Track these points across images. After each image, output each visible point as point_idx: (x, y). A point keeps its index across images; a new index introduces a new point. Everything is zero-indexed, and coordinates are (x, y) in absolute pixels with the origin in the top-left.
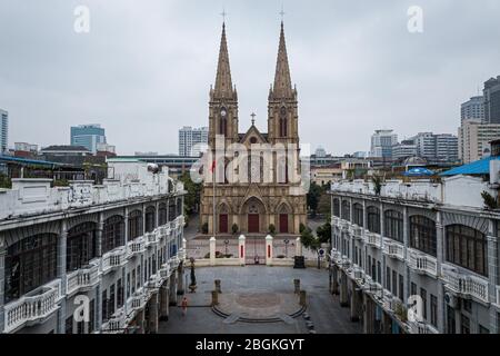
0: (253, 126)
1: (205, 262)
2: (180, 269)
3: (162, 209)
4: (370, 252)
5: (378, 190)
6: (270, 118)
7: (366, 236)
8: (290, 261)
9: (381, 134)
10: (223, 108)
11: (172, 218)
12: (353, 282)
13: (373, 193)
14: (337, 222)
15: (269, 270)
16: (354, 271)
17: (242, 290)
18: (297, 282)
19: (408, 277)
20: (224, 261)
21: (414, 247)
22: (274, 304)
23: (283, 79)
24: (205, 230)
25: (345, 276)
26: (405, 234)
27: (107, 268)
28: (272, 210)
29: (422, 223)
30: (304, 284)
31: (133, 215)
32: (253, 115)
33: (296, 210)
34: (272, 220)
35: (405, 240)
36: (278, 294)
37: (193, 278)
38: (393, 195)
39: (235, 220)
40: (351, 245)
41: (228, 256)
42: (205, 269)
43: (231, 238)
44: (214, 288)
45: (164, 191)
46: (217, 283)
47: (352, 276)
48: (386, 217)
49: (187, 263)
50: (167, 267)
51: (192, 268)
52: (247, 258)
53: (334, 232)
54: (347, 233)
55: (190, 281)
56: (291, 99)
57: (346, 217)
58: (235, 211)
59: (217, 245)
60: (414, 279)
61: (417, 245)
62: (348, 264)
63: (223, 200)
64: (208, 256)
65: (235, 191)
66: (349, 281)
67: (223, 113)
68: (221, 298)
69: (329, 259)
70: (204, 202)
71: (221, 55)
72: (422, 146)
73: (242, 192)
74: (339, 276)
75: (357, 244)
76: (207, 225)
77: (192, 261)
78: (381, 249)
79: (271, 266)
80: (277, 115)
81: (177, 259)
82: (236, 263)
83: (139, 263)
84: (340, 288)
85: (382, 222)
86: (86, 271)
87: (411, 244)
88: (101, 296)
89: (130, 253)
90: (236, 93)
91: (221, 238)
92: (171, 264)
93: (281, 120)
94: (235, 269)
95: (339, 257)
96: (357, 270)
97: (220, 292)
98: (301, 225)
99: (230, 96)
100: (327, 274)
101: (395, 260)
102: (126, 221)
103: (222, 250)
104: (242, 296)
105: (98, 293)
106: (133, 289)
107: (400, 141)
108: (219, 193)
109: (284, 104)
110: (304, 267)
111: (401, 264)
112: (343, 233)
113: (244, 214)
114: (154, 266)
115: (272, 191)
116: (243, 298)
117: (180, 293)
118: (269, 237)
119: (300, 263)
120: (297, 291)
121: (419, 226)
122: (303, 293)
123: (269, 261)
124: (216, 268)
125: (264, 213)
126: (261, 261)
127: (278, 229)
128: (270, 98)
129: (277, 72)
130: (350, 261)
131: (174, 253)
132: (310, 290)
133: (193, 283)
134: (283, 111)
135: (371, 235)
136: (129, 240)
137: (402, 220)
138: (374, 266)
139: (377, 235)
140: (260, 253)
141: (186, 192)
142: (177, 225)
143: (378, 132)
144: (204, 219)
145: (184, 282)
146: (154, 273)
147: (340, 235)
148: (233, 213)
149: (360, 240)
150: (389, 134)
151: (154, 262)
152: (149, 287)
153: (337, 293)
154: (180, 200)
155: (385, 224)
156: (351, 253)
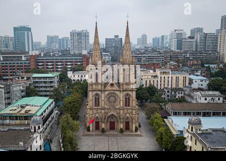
9: (177, 32)
23: (128, 53)
24: (88, 130)
28: (122, 121)
34: (121, 126)
39: (103, 126)
63: (97, 115)
65: (103, 111)
71: (95, 40)
72: (199, 40)
73: (106, 111)
76: (89, 127)
107: (187, 37)
108: (95, 111)
113: (108, 122)
125: (118, 122)
127: (124, 130)
143: (175, 30)
144: (88, 124)
148: (102, 122)
150: (182, 32)
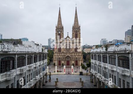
0: (68, 36)
1: (54, 73)
2: (46, 75)
3: (40, 57)
4: (104, 69)
5: (107, 50)
6: (73, 34)
7: (102, 64)
8: (79, 73)
10: (60, 31)
11: (43, 60)
12: (98, 78)
13: (105, 51)
14: (93, 61)
15: (72, 76)
16: (98, 75)
17: (64, 81)
18: (81, 79)
19: (118, 76)
20: (59, 73)
21: (120, 67)
22: (74, 85)
23: (76, 23)
24: (54, 65)
25: (95, 77)
26: (117, 62)
27: (18, 73)
28: (73, 59)
29: (123, 58)
30: (82, 80)
31: (29, 57)
32: (68, 33)
33: (80, 60)
34: (73, 62)
35: (117, 65)
36: (75, 82)
37: (50, 78)
38: (112, 51)
39: (63, 62)
40: (97, 68)
41: (61, 72)
42: (54, 75)
43: (62, 67)
44: (56, 80)
45: (41, 51)
46: (57, 79)
47: (98, 77)
48: (109, 58)
49: (48, 74)
50: (41, 74)
51: (50, 75)
52: (66, 72)
53: (92, 64)
54: (96, 64)
55: (49, 79)
56: (79, 28)
57: (95, 59)
58: (63, 59)
59: (57, 68)
60: (120, 77)
61: (121, 66)
62: (96, 73)
63: (60, 57)
64: (55, 72)
65: (63, 54)
66: (96, 78)
67: (60, 32)
68: (58, 83)
69: (90, 72)
70: (54, 57)
71: (59, 16)
73: (65, 54)
74: (93, 77)
75: (99, 67)
76: (55, 63)
77: (50, 73)
78: (107, 68)
79: (73, 74)
80: (75, 33)
81: (45, 72)
82: (63, 74)
83: (32, 72)
84: (94, 81)
85: (108, 59)
86: (9, 73)
87: (119, 66)
88: (16, 82)
89: (28, 69)
90: (63, 27)
91: (59, 67)
92: (43, 73)
93: (76, 34)
94: (63, 75)
95: (93, 71)
96: (99, 75)
97: (58, 82)
98: (81, 64)
99: (61, 28)
100: (90, 77)
101: (113, 71)
102: (26, 58)
103: (59, 70)
104: (64, 83)
105: (15, 81)
106: (29, 80)
108: (58, 54)
109: (76, 30)
110: (83, 75)
111: (115, 72)
112: (94, 64)
113: (65, 60)
114: (37, 73)
115: (73, 54)
116: (64, 84)
117: (46, 82)
118: (72, 66)
119: (81, 74)
120: (81, 82)
121: (122, 60)
122: (83, 82)
123: (72, 73)
124: (57, 75)
125: (71, 60)
126: (70, 73)
127: (75, 65)
128: (73, 28)
129: (75, 21)
130: (97, 73)
131: (44, 70)
132: (84, 81)
133: (50, 79)
134: (76, 32)
135: (104, 64)
136: (27, 65)
137: (116, 58)
138: (105, 74)
139: (106, 64)
140: (70, 71)
141: (48, 53)
142: (45, 62)
143: (102, 39)
144: (54, 62)
145: (47, 79)
146: (37, 75)
147: (93, 65)
148: (62, 60)
149: (100, 66)
150: (105, 40)
151: (37, 72)
152: (35, 80)
153: (93, 82)
154: (46, 55)
155: (109, 60)
156: (97, 70)
